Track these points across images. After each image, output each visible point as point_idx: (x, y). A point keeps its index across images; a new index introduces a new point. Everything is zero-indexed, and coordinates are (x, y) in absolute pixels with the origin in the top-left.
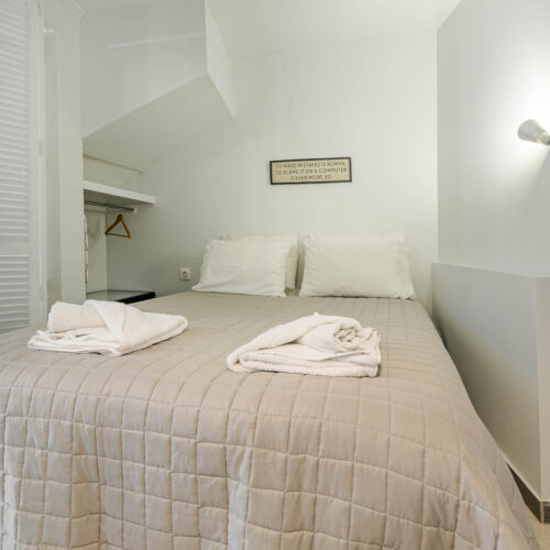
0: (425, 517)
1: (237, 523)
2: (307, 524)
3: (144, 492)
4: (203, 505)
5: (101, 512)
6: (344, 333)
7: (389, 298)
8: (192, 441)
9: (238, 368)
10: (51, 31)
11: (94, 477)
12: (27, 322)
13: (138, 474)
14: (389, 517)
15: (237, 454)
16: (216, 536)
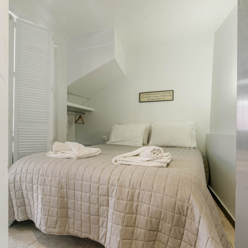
0: (176, 211)
1: (111, 211)
2: (135, 212)
3: (82, 201)
4: (100, 206)
5: (68, 208)
6: (155, 151)
7: (185, 147)
8: (98, 185)
9: (116, 163)
10: (57, 46)
11: (66, 197)
12: (46, 149)
13: (80, 195)
14: (163, 210)
15: (112, 189)
16: (104, 216)
